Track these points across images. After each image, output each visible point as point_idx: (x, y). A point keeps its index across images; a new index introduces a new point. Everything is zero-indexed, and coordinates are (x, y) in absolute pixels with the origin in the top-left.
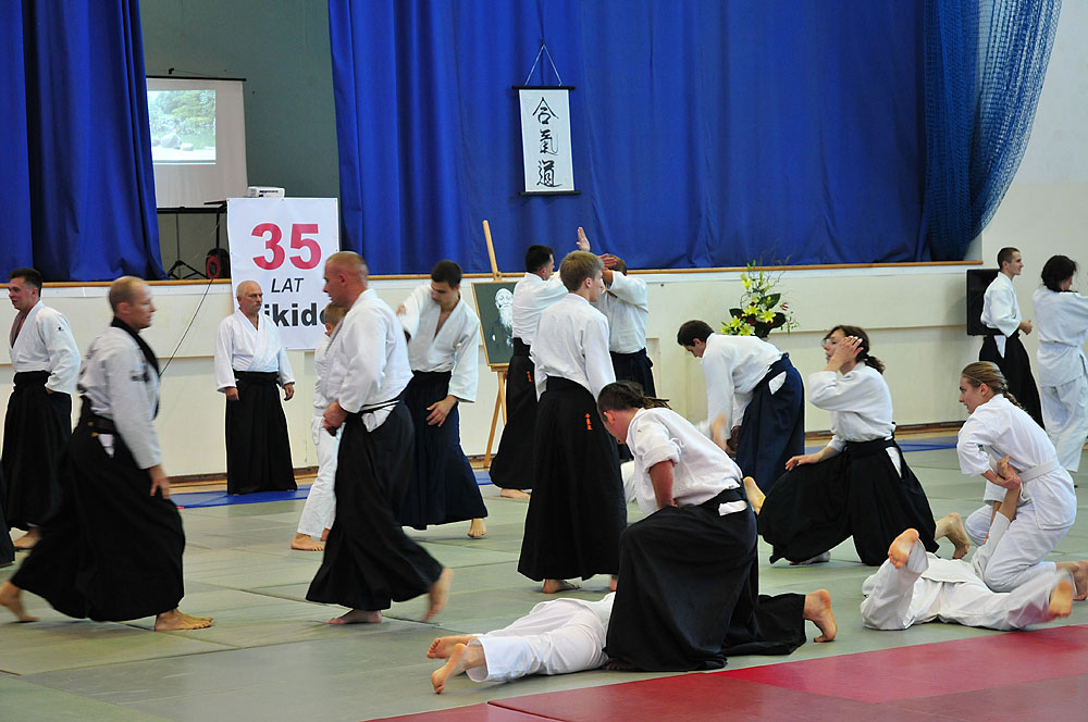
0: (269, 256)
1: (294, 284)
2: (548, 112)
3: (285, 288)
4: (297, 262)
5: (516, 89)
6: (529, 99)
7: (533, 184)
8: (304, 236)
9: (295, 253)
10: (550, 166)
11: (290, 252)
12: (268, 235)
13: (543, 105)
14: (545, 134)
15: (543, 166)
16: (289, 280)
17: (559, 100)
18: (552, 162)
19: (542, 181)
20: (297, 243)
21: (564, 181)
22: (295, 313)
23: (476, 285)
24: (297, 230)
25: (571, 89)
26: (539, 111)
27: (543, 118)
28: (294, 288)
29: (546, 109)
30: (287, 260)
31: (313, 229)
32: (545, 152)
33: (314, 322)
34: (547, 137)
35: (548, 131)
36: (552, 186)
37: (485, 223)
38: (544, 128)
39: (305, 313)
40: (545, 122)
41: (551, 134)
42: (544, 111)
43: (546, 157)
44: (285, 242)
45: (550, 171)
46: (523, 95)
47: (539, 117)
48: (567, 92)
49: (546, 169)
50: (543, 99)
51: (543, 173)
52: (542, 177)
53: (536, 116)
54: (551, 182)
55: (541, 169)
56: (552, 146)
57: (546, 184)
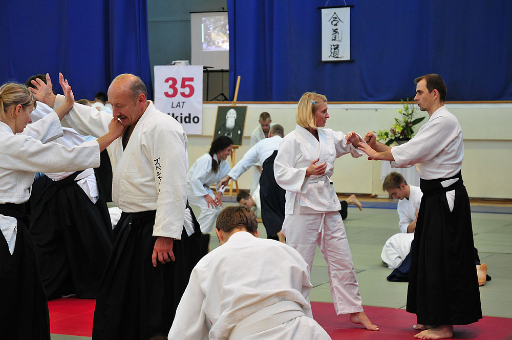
0: (171, 92)
1: (181, 104)
2: (337, 19)
3: (177, 106)
4: (183, 94)
5: (320, 9)
6: (326, 14)
7: (326, 56)
8: (187, 83)
9: (182, 90)
10: (337, 47)
11: (180, 90)
12: (171, 82)
13: (335, 16)
14: (335, 31)
15: (333, 47)
16: (179, 103)
17: (344, 13)
18: (338, 45)
19: (332, 55)
20: (183, 86)
21: (345, 54)
22: (181, 117)
23: (219, 107)
24: (184, 80)
25: (351, 7)
26: (333, 19)
27: (334, 23)
28: (181, 106)
29: (336, 18)
30: (179, 94)
31: (191, 79)
32: (335, 40)
33: (190, 122)
34: (336, 33)
35: (337, 29)
36: (337, 57)
37: (239, 78)
38: (335, 28)
39: (186, 118)
40: (336, 25)
41: (339, 31)
42: (335, 20)
43: (335, 43)
44: (178, 86)
45: (337, 50)
46: (324, 12)
47: (332, 22)
48: (349, 9)
49: (335, 49)
50: (335, 13)
51: (333, 51)
52: (332, 53)
53: (330, 22)
54: (337, 56)
55: (332, 49)
56: (339, 37)
57: (334, 57)
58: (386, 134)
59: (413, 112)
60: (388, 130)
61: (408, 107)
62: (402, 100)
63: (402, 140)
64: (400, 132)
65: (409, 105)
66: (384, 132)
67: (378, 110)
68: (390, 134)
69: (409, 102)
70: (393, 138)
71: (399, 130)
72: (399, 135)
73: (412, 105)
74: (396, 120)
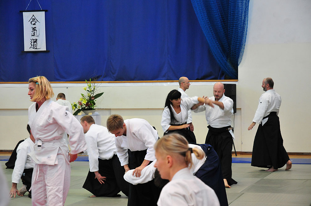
2: (35, 20)
5: (21, 12)
6: (27, 16)
7: (27, 47)
10: (36, 41)
13: (33, 18)
14: (34, 29)
15: (33, 41)
17: (41, 16)
18: (37, 40)
19: (32, 47)
21: (42, 46)
25: (46, 11)
26: (32, 20)
27: (33, 23)
29: (34, 19)
32: (34, 35)
34: (35, 30)
35: (35, 28)
36: (36, 49)
38: (34, 26)
40: (34, 24)
41: (37, 29)
42: (34, 20)
43: (34, 38)
45: (36, 43)
46: (25, 14)
47: (31, 22)
48: (44, 12)
49: (34, 42)
50: (33, 15)
51: (32, 44)
52: (32, 45)
53: (30, 22)
54: (36, 47)
55: (32, 42)
56: (37, 33)
57: (33, 48)
58: (75, 106)
59: (94, 89)
60: (77, 103)
61: (90, 85)
62: (86, 80)
63: (87, 109)
64: (85, 104)
65: (91, 84)
66: (74, 104)
67: (68, 88)
68: (78, 105)
69: (91, 82)
70: (80, 109)
71: (84, 102)
72: (85, 106)
73: (93, 84)
74: (82, 95)
